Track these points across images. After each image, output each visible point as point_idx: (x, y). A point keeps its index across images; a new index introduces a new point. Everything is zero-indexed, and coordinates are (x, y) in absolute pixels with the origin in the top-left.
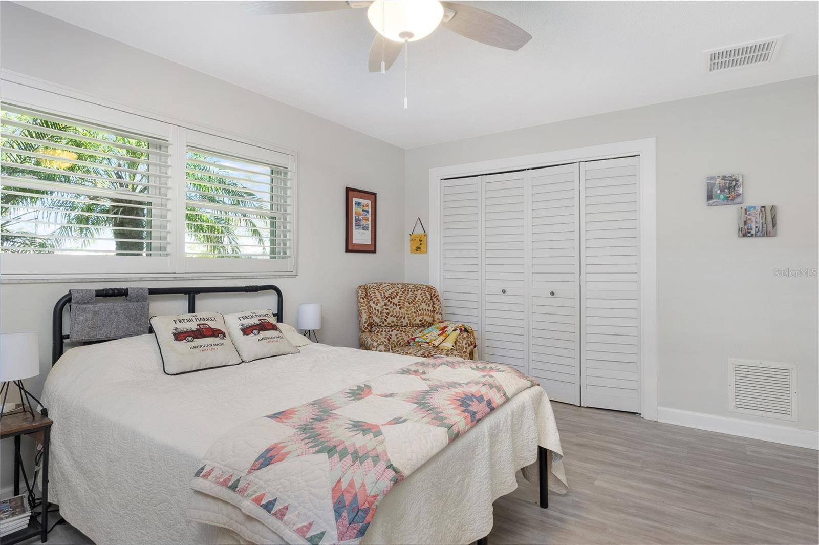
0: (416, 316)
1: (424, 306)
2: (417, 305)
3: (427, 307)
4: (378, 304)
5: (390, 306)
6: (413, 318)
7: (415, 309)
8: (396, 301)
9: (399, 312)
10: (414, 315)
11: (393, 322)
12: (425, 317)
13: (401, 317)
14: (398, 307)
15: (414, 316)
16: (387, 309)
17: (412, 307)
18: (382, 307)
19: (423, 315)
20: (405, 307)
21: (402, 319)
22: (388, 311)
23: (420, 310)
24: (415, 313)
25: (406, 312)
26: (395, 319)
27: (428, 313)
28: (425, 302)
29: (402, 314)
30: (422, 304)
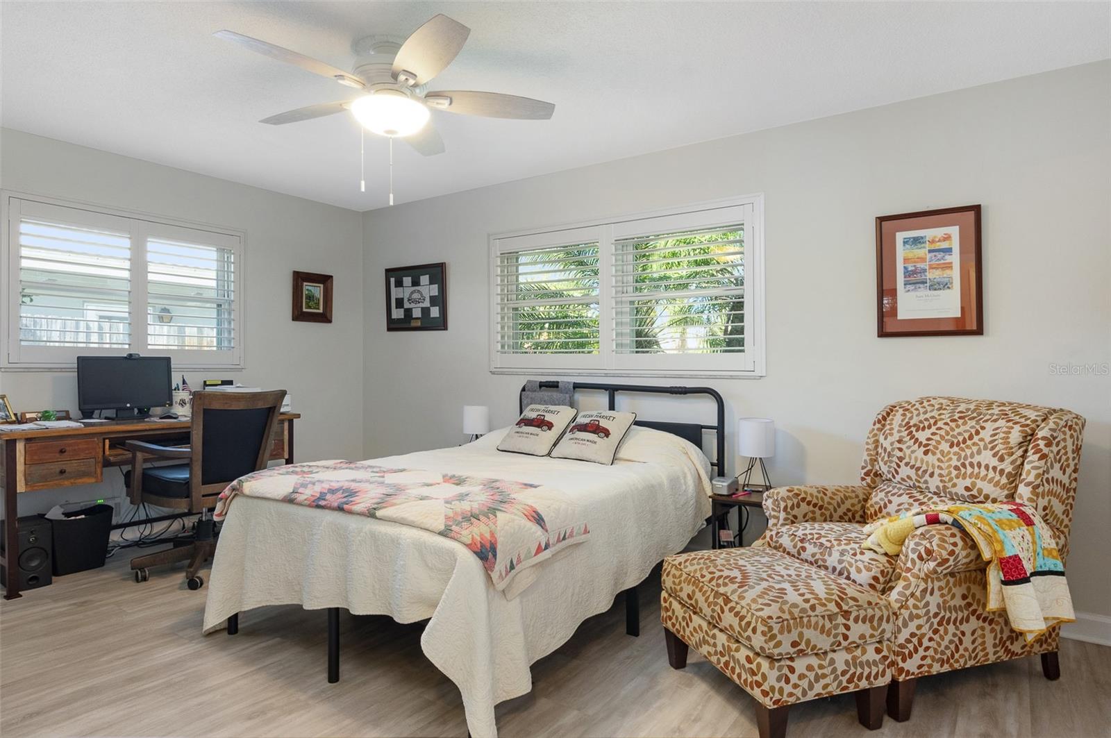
0: (957, 477)
1: (987, 457)
2: (968, 452)
3: (994, 462)
4: (889, 437)
5: (908, 444)
6: (951, 480)
7: (958, 460)
8: (922, 436)
9: (922, 461)
10: (954, 473)
11: (909, 477)
12: (980, 484)
13: (925, 472)
14: (923, 449)
15: (953, 475)
16: (901, 450)
17: (955, 454)
18: (892, 444)
19: (977, 476)
20: (938, 452)
21: (927, 477)
22: (900, 454)
23: (972, 465)
24: (956, 468)
25: (937, 463)
26: (912, 473)
27: (991, 474)
28: (992, 448)
29: (928, 466)
30: (984, 452)
